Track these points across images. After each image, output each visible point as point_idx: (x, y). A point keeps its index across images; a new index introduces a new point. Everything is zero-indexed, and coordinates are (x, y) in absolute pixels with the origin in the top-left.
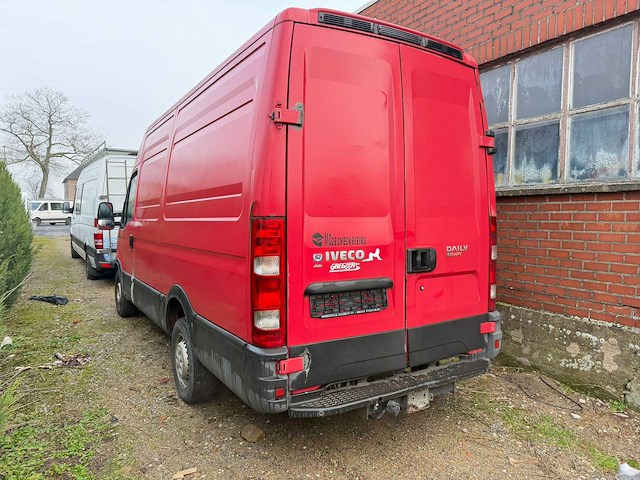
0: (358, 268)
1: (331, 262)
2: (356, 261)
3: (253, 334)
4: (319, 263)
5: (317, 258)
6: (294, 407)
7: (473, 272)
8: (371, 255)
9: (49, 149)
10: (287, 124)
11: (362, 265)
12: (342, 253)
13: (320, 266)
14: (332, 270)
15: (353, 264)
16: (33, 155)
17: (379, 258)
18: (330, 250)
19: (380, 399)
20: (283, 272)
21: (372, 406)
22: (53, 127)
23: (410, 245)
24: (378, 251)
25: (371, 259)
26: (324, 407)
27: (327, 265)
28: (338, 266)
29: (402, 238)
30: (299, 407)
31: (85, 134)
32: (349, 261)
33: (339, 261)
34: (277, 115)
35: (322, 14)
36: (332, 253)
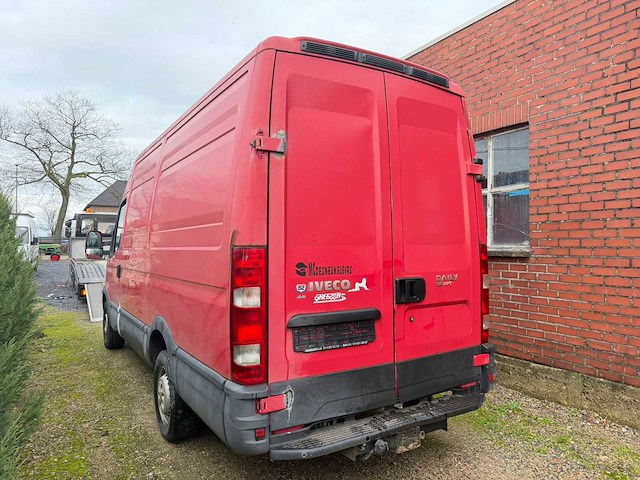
0: (344, 299)
1: (316, 292)
2: (342, 291)
3: (232, 371)
4: (302, 294)
5: (301, 288)
6: (275, 448)
7: (465, 302)
8: (357, 285)
9: (70, 168)
10: (269, 152)
11: (348, 295)
12: (327, 283)
13: (304, 297)
14: (317, 301)
15: (339, 295)
16: (50, 175)
17: (366, 289)
18: (313, 280)
19: (368, 438)
20: (264, 303)
21: (360, 446)
22: (76, 141)
23: (398, 274)
24: (364, 280)
25: (357, 289)
26: (307, 448)
27: (311, 295)
28: (322, 296)
29: (391, 266)
30: (281, 448)
31: (114, 150)
32: (334, 291)
33: (324, 291)
34: (258, 143)
35: (305, 43)
36: (317, 283)
